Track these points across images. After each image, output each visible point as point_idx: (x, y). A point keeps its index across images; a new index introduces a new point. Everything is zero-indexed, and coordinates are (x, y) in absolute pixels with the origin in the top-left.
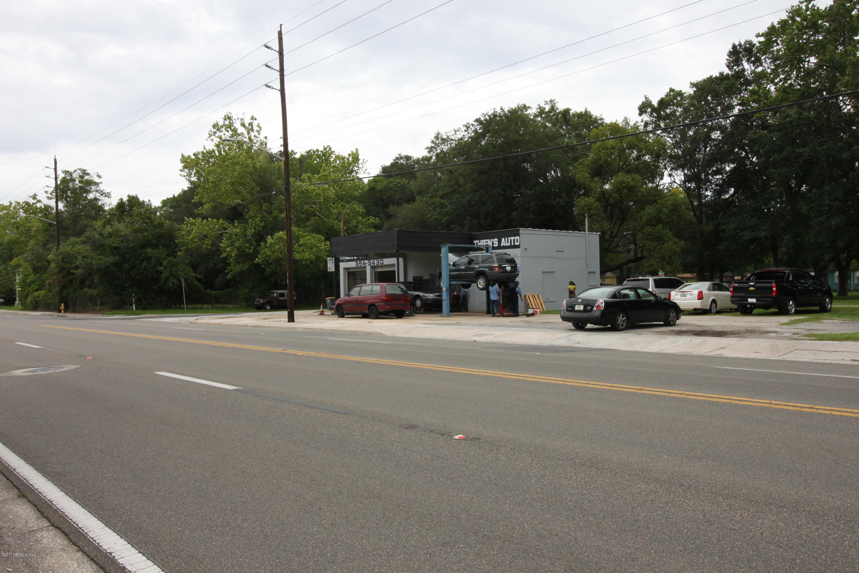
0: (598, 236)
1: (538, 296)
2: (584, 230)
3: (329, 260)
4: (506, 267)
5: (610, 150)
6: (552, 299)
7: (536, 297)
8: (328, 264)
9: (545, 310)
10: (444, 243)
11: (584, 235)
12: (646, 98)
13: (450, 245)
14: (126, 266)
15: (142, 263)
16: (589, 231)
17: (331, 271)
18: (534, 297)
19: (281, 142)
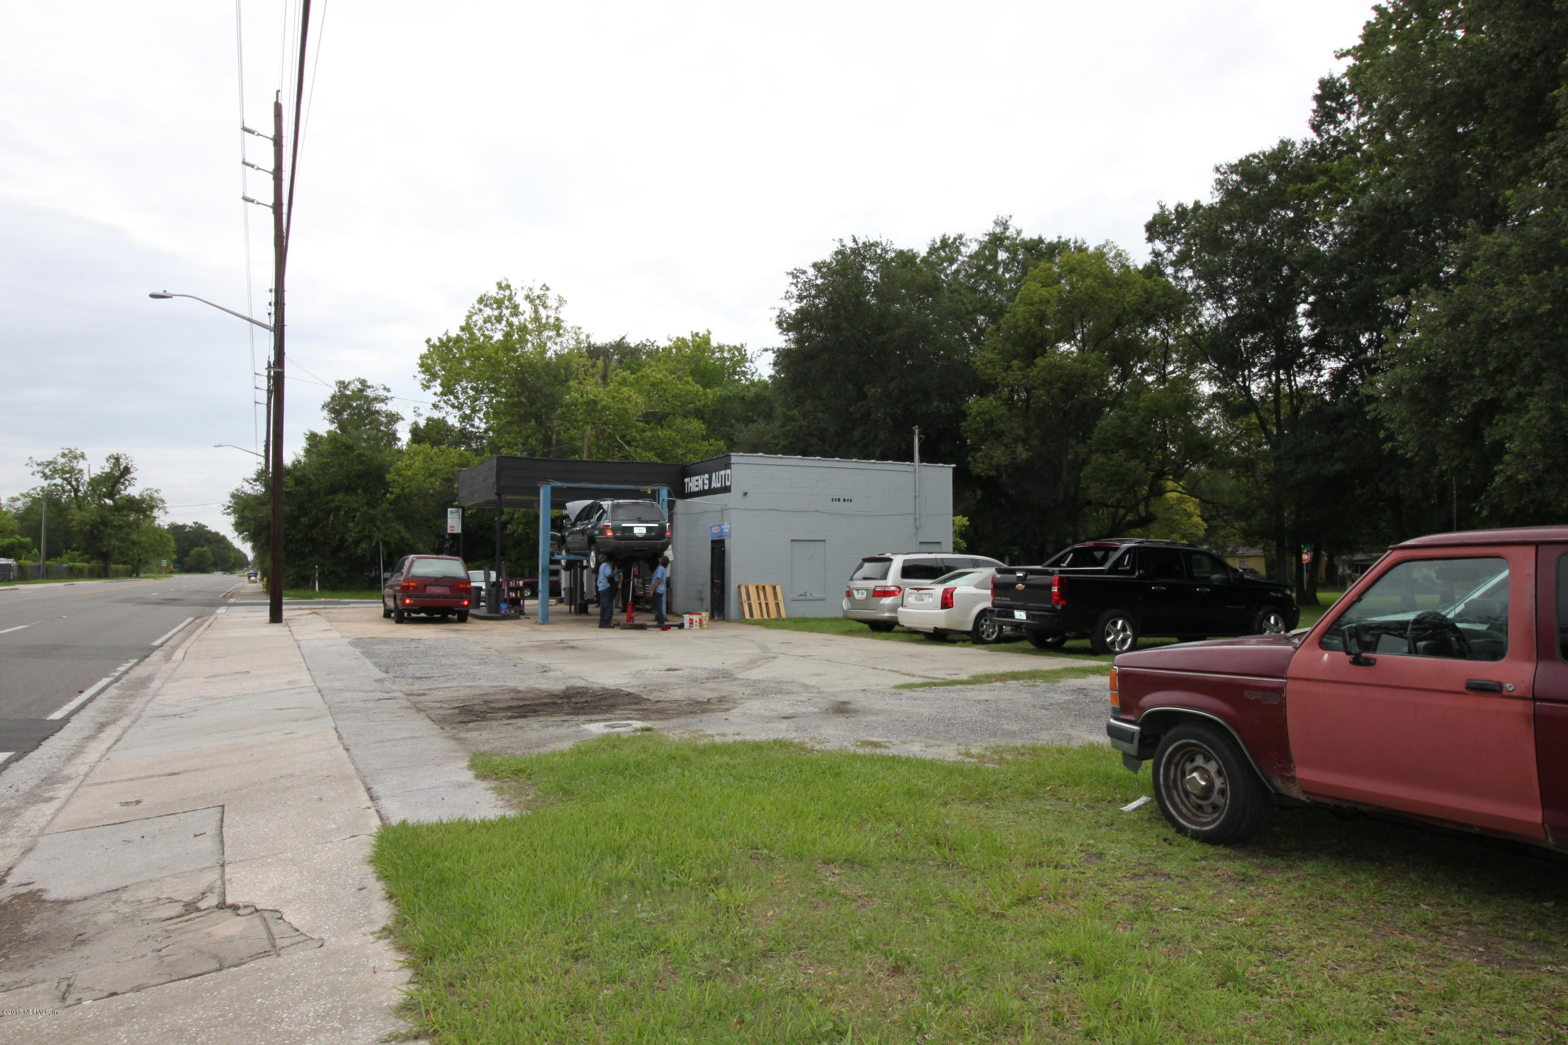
0: (951, 470)
1: (774, 588)
2: (912, 460)
3: (452, 512)
4: (632, 528)
5: (1036, 306)
6: (815, 596)
7: (769, 590)
8: (449, 521)
9: (783, 615)
10: (545, 480)
11: (911, 469)
12: (1162, 207)
13: (558, 484)
14: (304, 520)
15: (329, 517)
16: (922, 461)
17: (455, 532)
18: (761, 589)
19: (272, 297)
